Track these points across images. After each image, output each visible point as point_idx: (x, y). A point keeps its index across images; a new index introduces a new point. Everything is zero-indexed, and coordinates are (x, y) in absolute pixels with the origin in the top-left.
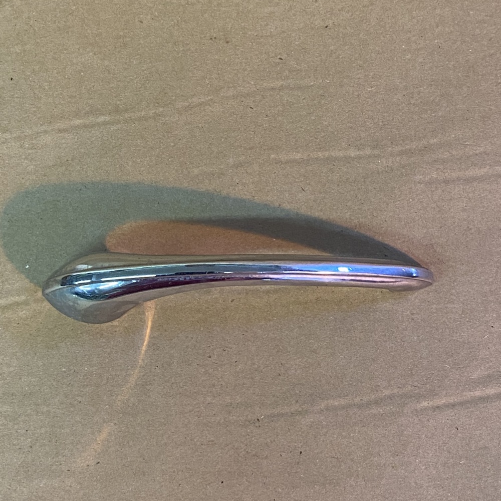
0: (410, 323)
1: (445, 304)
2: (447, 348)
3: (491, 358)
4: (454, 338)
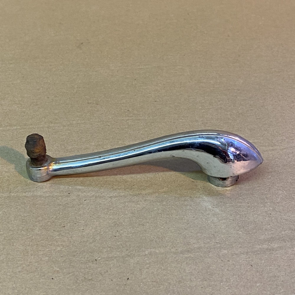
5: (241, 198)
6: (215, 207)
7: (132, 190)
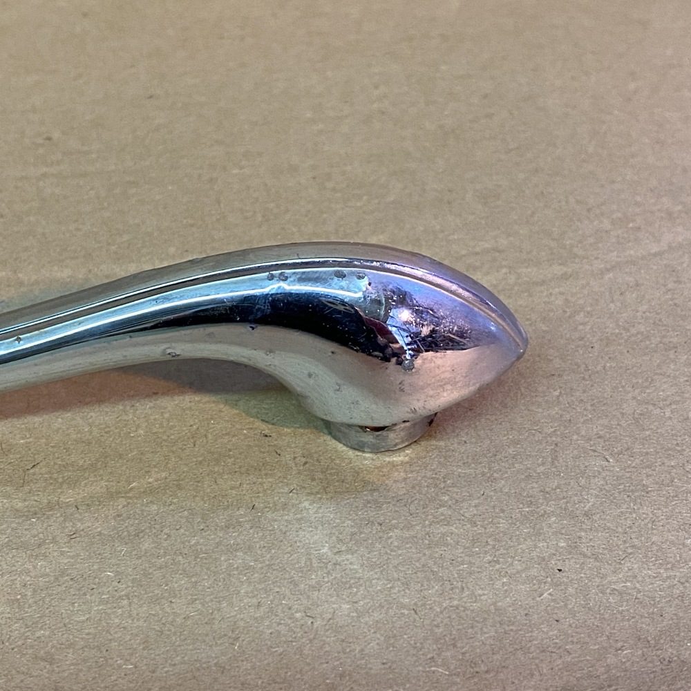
0: (328, 573)
1: (424, 526)
2: (437, 626)
3: (567, 643)
4: (455, 603)
5: (446, 498)
6: (344, 548)
7: (27, 488)
